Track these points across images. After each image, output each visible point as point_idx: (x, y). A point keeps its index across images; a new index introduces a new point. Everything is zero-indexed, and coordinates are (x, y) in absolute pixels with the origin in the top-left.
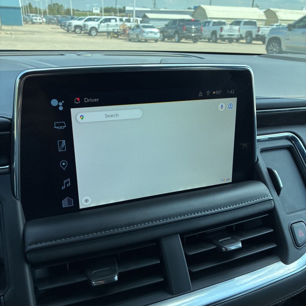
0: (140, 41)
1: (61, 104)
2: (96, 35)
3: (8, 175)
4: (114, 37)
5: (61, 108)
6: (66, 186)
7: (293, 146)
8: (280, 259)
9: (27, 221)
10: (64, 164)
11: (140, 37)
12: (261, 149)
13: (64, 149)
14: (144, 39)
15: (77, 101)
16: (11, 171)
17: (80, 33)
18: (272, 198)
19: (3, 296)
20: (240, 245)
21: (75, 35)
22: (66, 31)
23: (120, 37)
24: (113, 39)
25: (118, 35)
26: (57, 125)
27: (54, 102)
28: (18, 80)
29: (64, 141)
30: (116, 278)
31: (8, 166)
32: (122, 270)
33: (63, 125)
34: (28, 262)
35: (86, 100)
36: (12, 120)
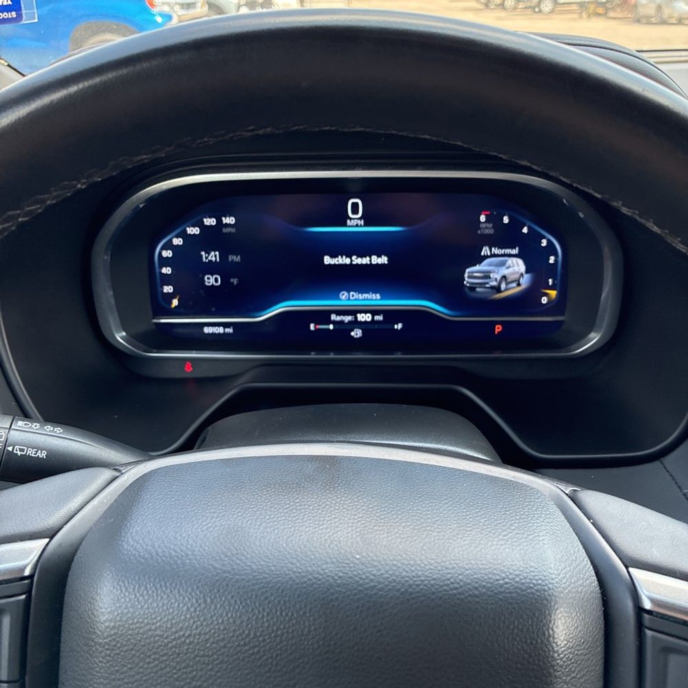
0: (664, 22)
2: (552, 12)
4: (599, 15)
11: (666, 12)
14: (676, 15)
17: (515, 8)
21: (503, 14)
22: (481, 7)
23: (611, 14)
24: (594, 19)
25: (607, 10)
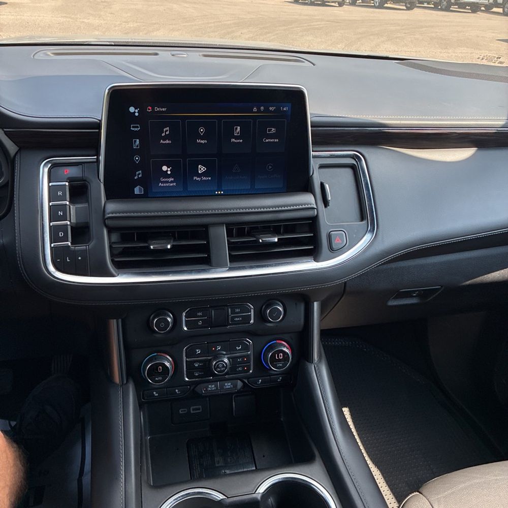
1: (137, 111)
3: (96, 164)
5: (137, 114)
6: (138, 176)
7: (356, 164)
8: (314, 258)
9: (107, 199)
10: (137, 158)
12: (320, 164)
13: (137, 146)
15: (149, 109)
16: (98, 161)
18: (316, 207)
19: (88, 246)
20: (276, 240)
26: (133, 127)
27: (132, 109)
28: (107, 91)
29: (138, 140)
30: (169, 247)
31: (96, 157)
32: (175, 244)
33: (137, 127)
34: (106, 226)
35: (156, 109)
36: (101, 121)
